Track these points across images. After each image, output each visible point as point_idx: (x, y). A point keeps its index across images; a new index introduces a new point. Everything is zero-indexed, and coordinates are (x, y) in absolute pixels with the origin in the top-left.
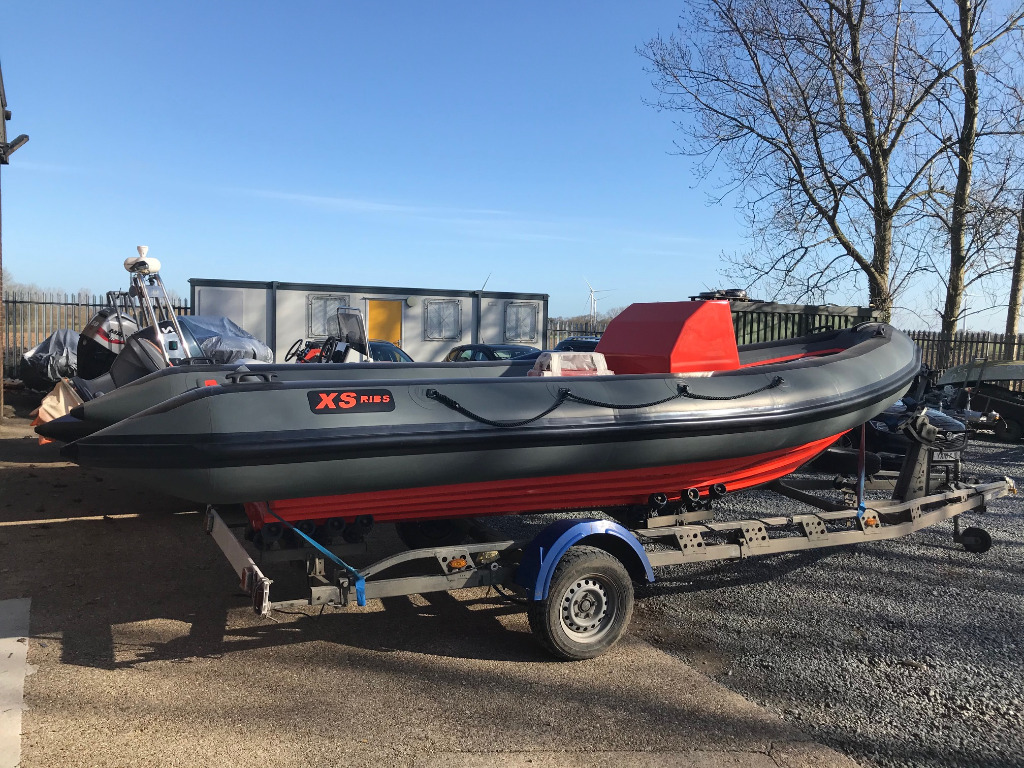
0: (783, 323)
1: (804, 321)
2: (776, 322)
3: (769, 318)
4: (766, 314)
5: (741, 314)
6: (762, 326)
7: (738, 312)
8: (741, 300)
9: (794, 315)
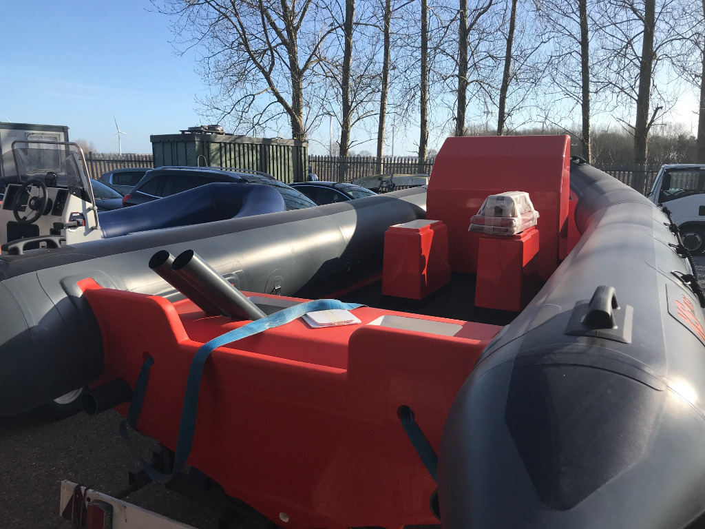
0: (250, 151)
1: (263, 150)
2: (246, 151)
3: (241, 148)
4: (239, 145)
5: (223, 145)
6: (237, 154)
7: (220, 143)
8: (219, 134)
9: (257, 145)
